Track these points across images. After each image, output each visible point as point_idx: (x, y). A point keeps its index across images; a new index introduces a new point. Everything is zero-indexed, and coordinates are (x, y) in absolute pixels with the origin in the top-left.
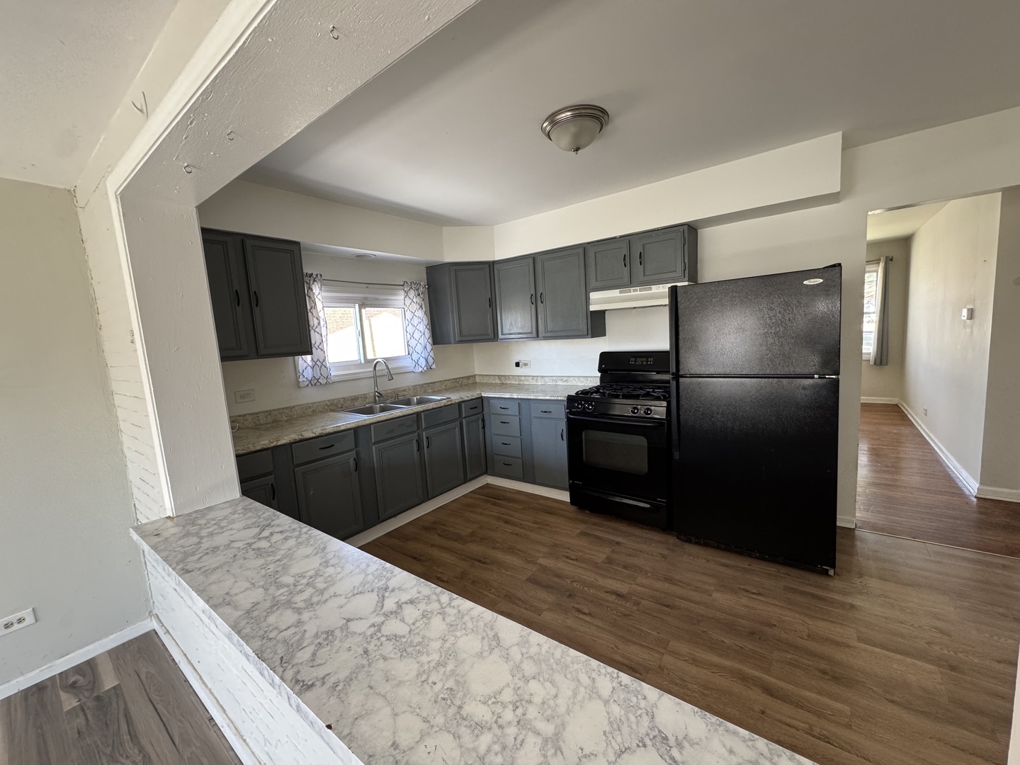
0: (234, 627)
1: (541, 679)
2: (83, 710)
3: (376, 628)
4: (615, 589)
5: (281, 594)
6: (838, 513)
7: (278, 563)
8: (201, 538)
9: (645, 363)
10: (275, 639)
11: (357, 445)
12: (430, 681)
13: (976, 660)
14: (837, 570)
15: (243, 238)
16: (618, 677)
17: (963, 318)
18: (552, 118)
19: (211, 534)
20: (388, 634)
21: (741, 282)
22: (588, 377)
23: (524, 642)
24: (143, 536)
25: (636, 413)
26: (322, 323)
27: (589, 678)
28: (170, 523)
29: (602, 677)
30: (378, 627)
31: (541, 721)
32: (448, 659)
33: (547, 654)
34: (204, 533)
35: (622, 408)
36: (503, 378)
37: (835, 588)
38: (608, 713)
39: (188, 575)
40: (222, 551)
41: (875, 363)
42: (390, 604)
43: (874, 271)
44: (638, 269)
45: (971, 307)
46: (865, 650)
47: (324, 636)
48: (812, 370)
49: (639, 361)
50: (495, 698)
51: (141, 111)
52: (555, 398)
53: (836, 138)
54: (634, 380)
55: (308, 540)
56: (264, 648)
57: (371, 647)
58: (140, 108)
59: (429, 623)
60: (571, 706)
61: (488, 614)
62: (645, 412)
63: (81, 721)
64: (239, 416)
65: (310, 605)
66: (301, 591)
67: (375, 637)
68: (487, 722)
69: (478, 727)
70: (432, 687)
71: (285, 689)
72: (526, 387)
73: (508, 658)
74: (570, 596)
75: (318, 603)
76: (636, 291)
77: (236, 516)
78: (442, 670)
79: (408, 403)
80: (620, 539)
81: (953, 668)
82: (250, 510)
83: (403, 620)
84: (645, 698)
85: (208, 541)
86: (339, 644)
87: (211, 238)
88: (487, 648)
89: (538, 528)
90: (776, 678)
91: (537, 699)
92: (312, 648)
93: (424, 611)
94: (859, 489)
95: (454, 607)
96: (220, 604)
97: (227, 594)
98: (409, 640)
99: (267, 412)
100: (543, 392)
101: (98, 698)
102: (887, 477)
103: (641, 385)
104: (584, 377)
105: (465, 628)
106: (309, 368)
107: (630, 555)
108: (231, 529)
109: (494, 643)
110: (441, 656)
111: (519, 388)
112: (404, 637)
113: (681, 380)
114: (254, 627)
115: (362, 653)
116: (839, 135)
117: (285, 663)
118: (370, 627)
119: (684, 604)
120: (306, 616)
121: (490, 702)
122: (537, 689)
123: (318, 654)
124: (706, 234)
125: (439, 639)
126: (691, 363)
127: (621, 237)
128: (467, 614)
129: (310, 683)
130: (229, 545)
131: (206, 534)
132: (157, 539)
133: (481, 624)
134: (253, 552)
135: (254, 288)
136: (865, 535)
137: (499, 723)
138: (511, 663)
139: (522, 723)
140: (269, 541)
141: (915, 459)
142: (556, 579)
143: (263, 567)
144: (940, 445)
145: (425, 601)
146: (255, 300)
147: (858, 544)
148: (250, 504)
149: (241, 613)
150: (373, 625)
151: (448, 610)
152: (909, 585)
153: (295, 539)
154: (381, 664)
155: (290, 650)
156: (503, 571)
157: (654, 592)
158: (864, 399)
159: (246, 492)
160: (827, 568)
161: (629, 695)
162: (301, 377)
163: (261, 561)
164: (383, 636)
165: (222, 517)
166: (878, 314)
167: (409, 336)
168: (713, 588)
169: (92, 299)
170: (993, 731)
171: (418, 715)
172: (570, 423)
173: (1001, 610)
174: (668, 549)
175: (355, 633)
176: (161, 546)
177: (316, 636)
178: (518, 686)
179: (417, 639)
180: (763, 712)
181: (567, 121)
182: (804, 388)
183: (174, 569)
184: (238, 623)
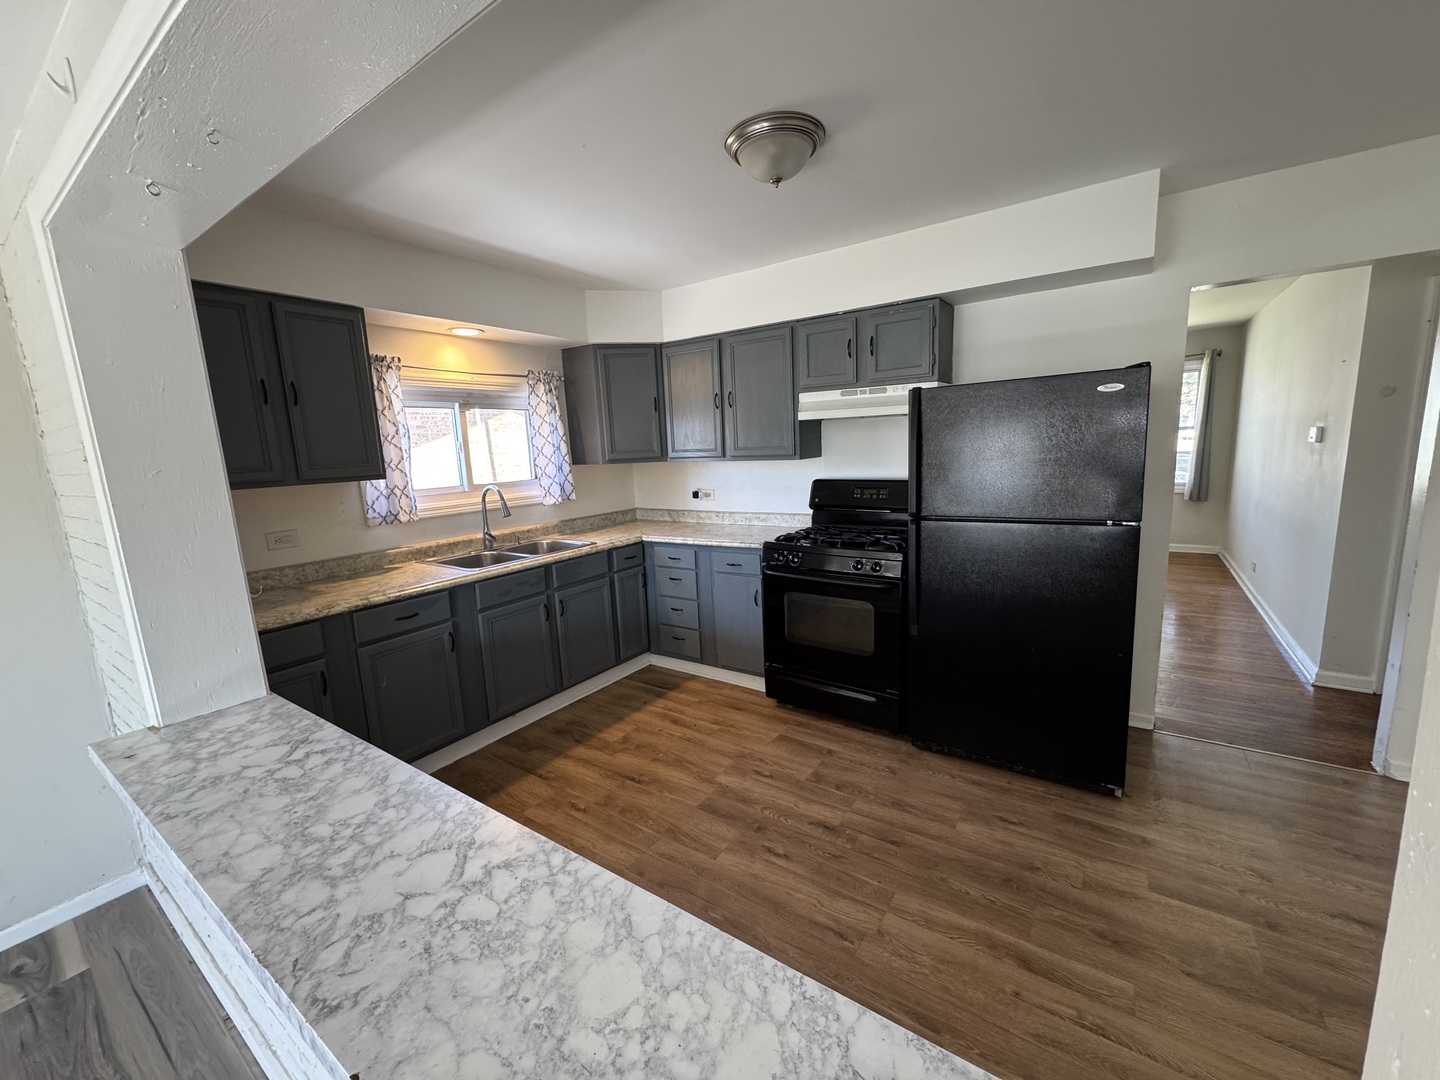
0: (226, 911)
1: (688, 990)
2: (30, 1010)
3: (448, 909)
4: (823, 818)
5: (309, 853)
6: (1131, 708)
7: (312, 802)
8: (198, 761)
9: (875, 497)
10: (289, 929)
11: (453, 612)
12: (520, 997)
13: (1303, 914)
14: (1127, 789)
15: (271, 301)
16: (802, 984)
17: (1310, 440)
18: (741, 130)
19: (214, 756)
20: (465, 918)
21: (1010, 386)
22: (795, 514)
23: (668, 929)
24: (106, 760)
25: (860, 569)
26: (402, 431)
27: (759, 986)
28: (153, 738)
29: (778, 985)
30: (451, 907)
31: (680, 1060)
32: (552, 959)
33: (701, 949)
34: (203, 753)
35: (842, 562)
36: (675, 515)
37: (1122, 815)
38: (782, 1044)
39: (169, 823)
40: (227, 784)
41: (1191, 498)
42: (474, 870)
43: (1194, 370)
44: (868, 361)
45: (1322, 425)
46: (1158, 903)
47: (367, 923)
48: (1104, 514)
49: (867, 494)
50: (616, 1023)
51: (65, 89)
52: (747, 545)
53: (1150, 179)
54: (858, 521)
55: (362, 764)
56: (271, 945)
57: (437, 941)
58: (63, 84)
59: (528, 900)
60: (728, 1034)
61: (619, 884)
62: (872, 568)
63: (26, 1026)
64: (274, 570)
65: (352, 871)
66: (341, 849)
67: (445, 925)
68: (599, 1064)
69: (585, 1071)
70: (521, 1007)
71: (296, 1014)
72: (707, 529)
73: (641, 957)
74: (759, 829)
75: (364, 869)
76: (865, 392)
77: (257, 726)
78: (540, 977)
79: (533, 549)
80: (833, 747)
81: (1272, 926)
82: (280, 716)
83: (490, 897)
84: (838, 1019)
85: (207, 767)
86: (388, 938)
87: (210, 298)
88: (611, 940)
89: (719, 730)
90: (1038, 944)
91: (679, 1024)
92: (346, 943)
93: (525, 880)
94: (1161, 675)
95: (569, 873)
96: (211, 872)
97: (226, 854)
98: (496, 928)
99: (318, 563)
100: (731, 535)
101: (55, 992)
102: (1198, 657)
103: (868, 528)
104: (790, 514)
105: (582, 908)
106: (382, 498)
107: (846, 769)
108: (247, 747)
109: (623, 932)
110: (541, 954)
111: (698, 528)
112: (489, 923)
113: (924, 523)
114: (260, 910)
115: (422, 951)
116: (1156, 173)
117: (301, 969)
118: (440, 907)
119: (916, 839)
120: (342, 890)
121: (607, 1030)
122: (681, 1008)
123: (355, 954)
124: (966, 313)
125: (542, 925)
126: (938, 500)
127: (845, 313)
128: (587, 885)
129: (335, 1003)
130: (240, 773)
131: (205, 756)
132: (129, 764)
133: (607, 901)
134: (276, 784)
135: (290, 377)
136: (1169, 739)
137: (618, 1065)
138: (645, 965)
139: (651, 1065)
140: (302, 767)
141: (1237, 632)
142: (740, 805)
143: (286, 809)
144: (1271, 613)
145: (527, 864)
146: (293, 395)
147: (1157, 753)
148: (283, 706)
149: (242, 886)
150: (444, 905)
151: (561, 878)
152: (1221, 810)
153: (343, 763)
154: (448, 970)
155: (311, 948)
156: (667, 794)
157: (878, 823)
158: (1175, 547)
159: (275, 687)
160: (1113, 787)
161: (816, 1014)
162: (370, 511)
163: (286, 800)
164: (456, 922)
165: (235, 728)
166: (1199, 429)
167: (536, 452)
168: (957, 816)
169: (27, 390)
170: (1320, 1015)
171: (495, 1054)
172: (767, 581)
173: (1338, 844)
174: (900, 761)
175: (416, 918)
176: (132, 775)
177: (355, 923)
178: (652, 1002)
179: (508, 927)
180: (1017, 994)
181: (762, 136)
182: (1092, 539)
183: (147, 814)
184: (236, 904)
